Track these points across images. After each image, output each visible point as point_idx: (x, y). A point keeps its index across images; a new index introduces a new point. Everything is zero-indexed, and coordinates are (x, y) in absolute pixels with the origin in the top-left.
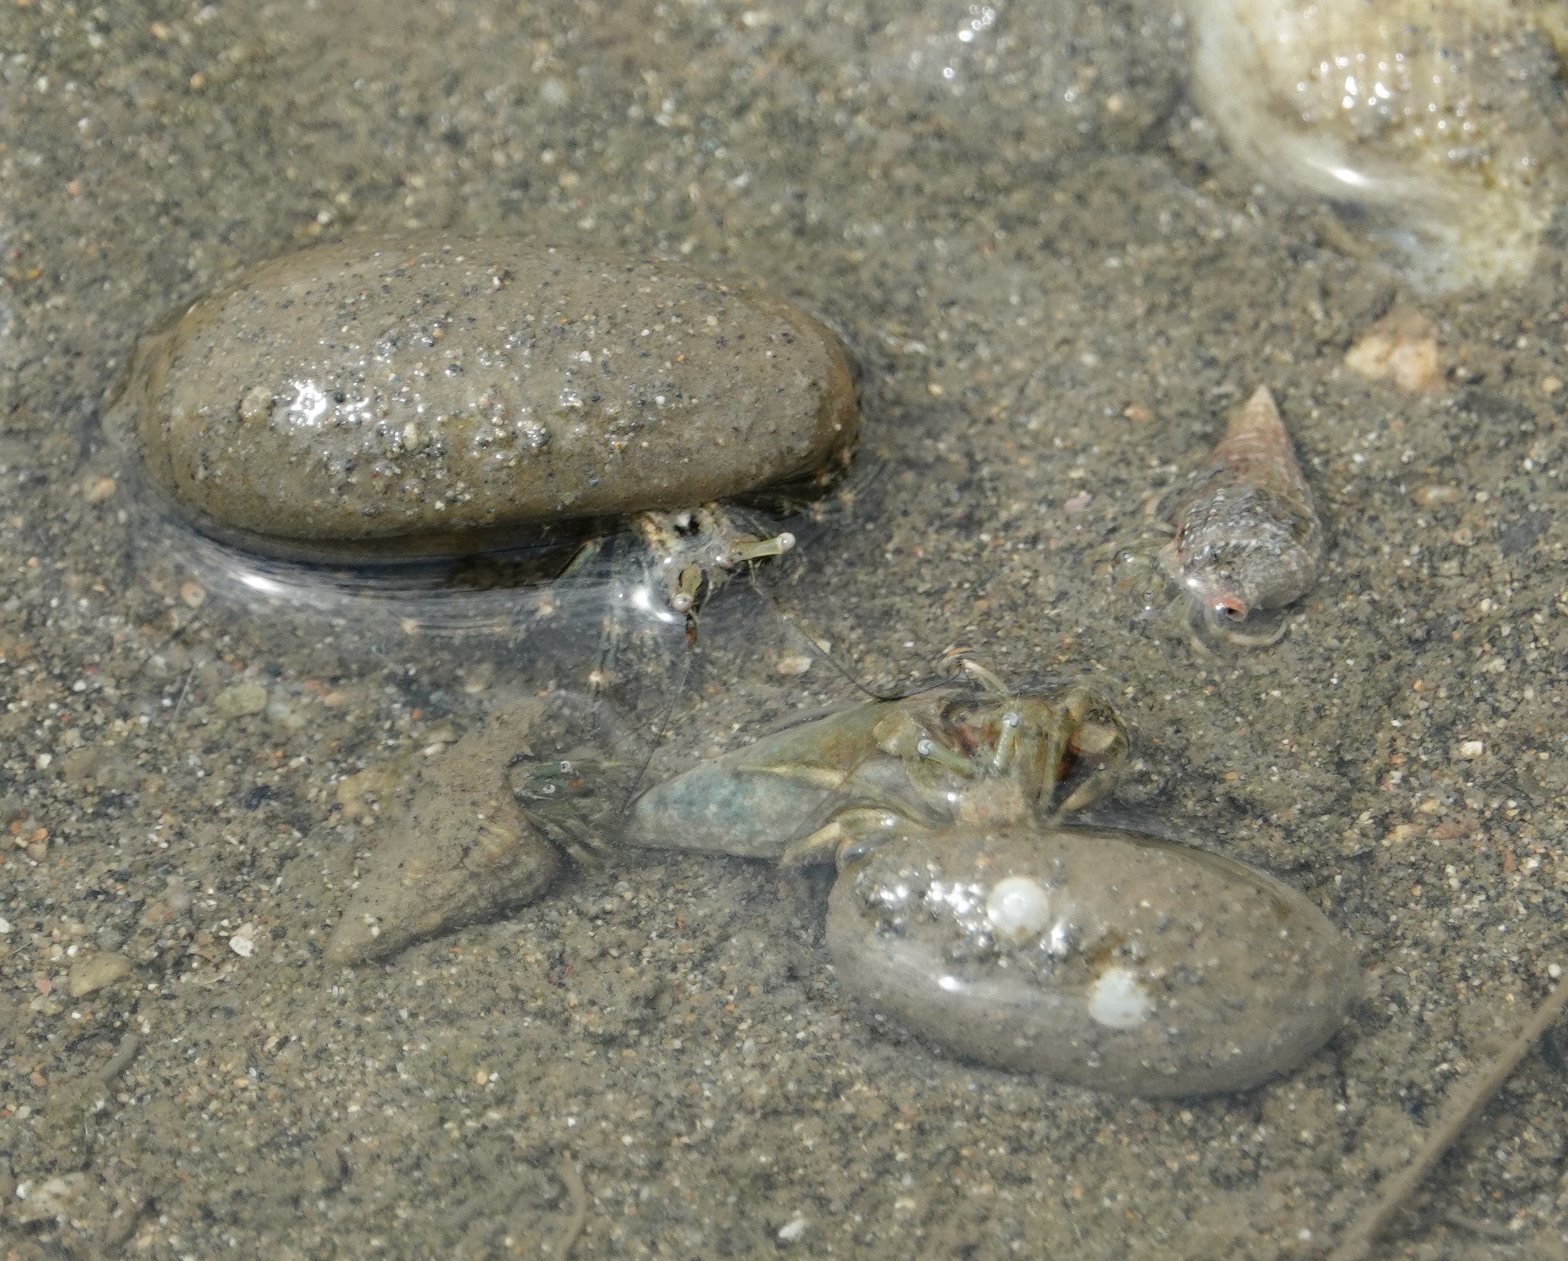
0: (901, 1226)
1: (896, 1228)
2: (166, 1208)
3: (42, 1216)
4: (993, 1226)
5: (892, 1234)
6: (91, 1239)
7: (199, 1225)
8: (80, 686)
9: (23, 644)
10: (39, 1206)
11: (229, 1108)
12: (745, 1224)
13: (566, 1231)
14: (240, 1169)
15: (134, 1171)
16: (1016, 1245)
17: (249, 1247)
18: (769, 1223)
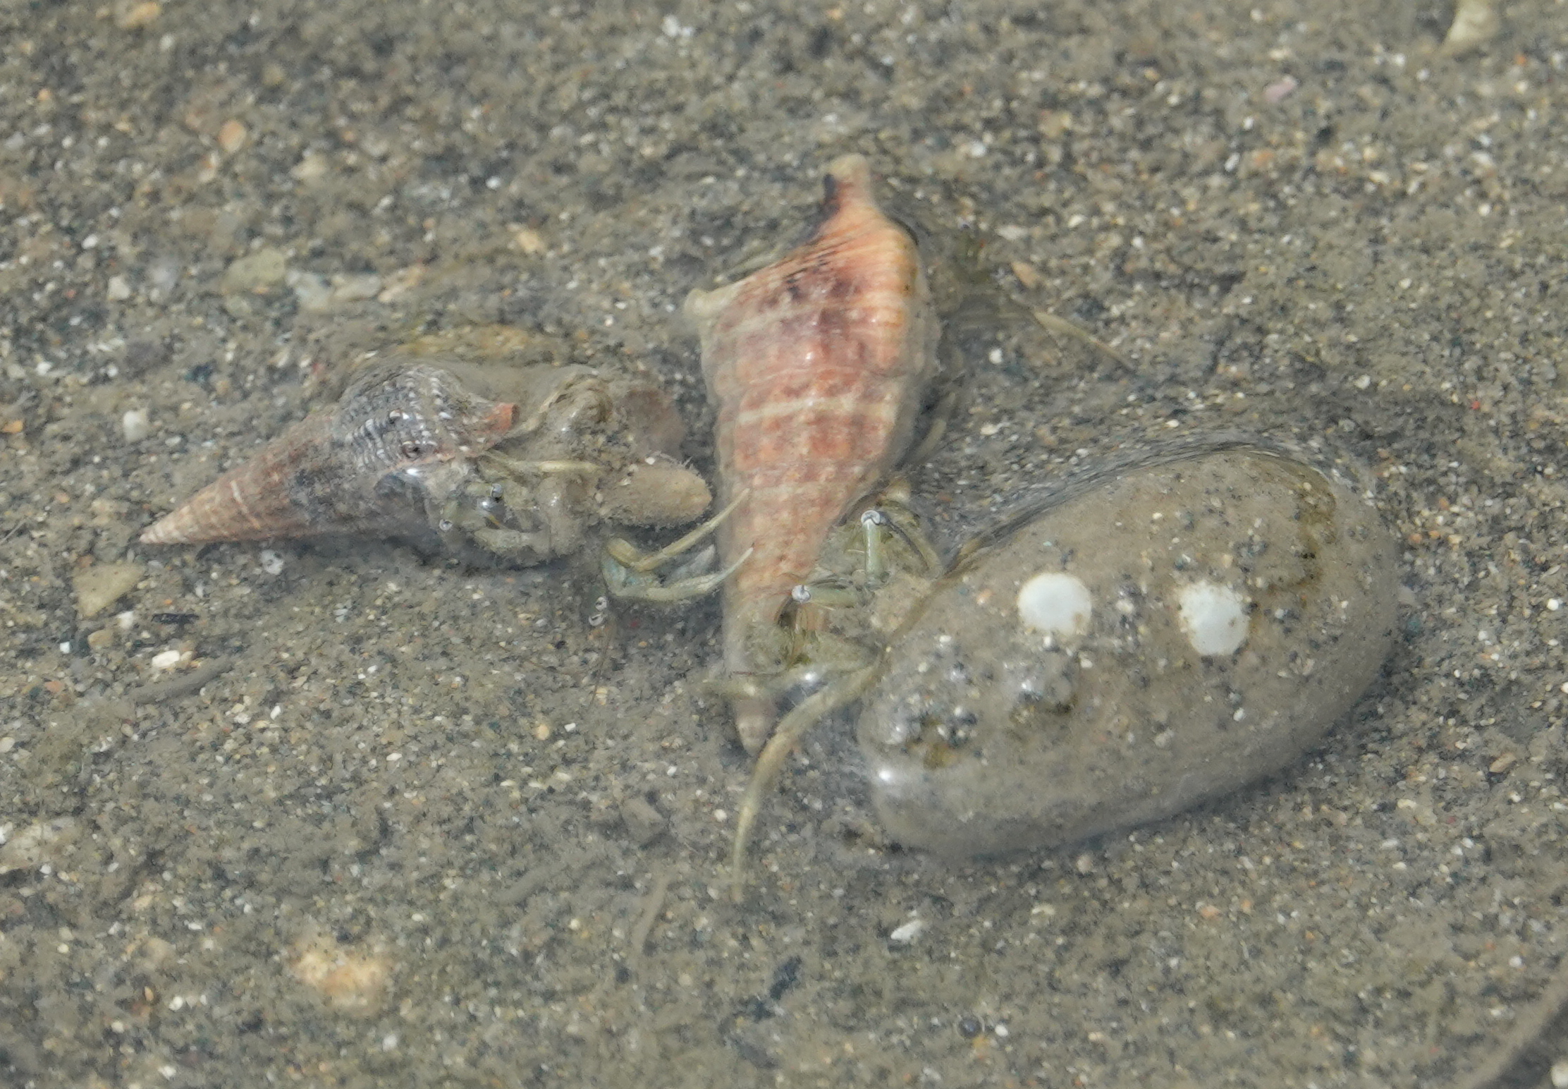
0: (1039, 932)
1: (1032, 936)
2: (170, 864)
3: (26, 865)
4: (1146, 940)
5: (1027, 941)
6: (79, 895)
7: (208, 886)
8: (90, 242)
9: (25, 190)
10: (22, 854)
11: (247, 750)
12: (853, 921)
13: (642, 914)
14: (257, 824)
15: (133, 819)
16: (1173, 962)
17: (267, 916)
18: (879, 924)
